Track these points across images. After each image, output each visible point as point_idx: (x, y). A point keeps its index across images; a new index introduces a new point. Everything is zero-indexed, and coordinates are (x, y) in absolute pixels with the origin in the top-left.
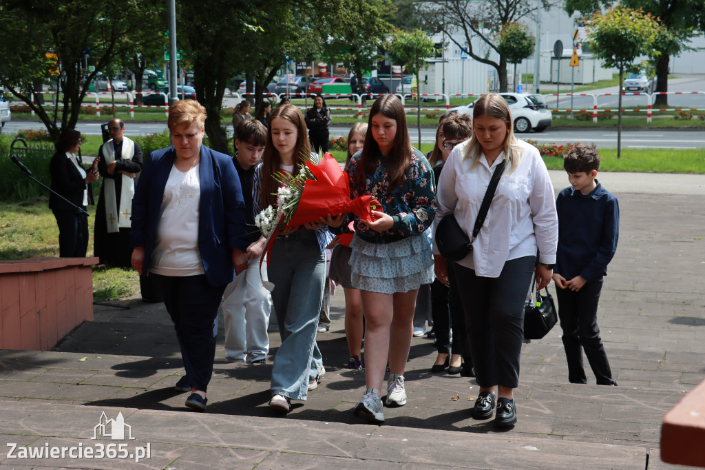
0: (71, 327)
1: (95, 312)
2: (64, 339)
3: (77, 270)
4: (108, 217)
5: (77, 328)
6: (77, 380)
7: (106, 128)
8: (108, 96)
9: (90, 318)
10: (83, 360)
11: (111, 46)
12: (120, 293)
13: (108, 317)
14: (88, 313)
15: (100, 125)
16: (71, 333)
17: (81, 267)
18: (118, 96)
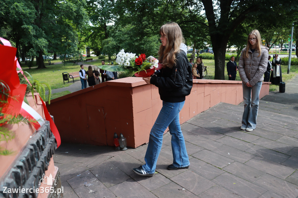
0: (264, 96)
1: (269, 93)
2: (263, 98)
3: (266, 85)
4: (273, 74)
5: (265, 96)
6: (266, 106)
7: (274, 56)
8: (275, 49)
9: (268, 94)
10: (267, 102)
11: (277, 39)
12: (275, 90)
13: (272, 94)
14: (268, 93)
15: (273, 55)
16: (264, 97)
17: (267, 84)
18: (277, 49)
